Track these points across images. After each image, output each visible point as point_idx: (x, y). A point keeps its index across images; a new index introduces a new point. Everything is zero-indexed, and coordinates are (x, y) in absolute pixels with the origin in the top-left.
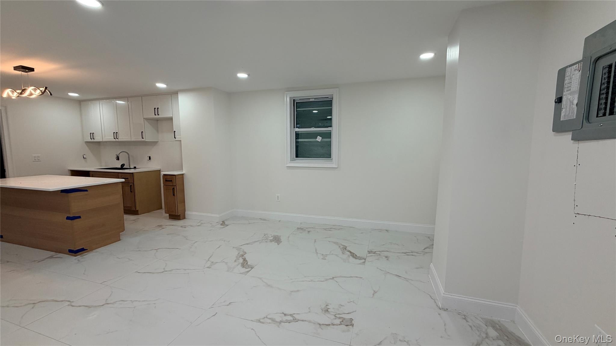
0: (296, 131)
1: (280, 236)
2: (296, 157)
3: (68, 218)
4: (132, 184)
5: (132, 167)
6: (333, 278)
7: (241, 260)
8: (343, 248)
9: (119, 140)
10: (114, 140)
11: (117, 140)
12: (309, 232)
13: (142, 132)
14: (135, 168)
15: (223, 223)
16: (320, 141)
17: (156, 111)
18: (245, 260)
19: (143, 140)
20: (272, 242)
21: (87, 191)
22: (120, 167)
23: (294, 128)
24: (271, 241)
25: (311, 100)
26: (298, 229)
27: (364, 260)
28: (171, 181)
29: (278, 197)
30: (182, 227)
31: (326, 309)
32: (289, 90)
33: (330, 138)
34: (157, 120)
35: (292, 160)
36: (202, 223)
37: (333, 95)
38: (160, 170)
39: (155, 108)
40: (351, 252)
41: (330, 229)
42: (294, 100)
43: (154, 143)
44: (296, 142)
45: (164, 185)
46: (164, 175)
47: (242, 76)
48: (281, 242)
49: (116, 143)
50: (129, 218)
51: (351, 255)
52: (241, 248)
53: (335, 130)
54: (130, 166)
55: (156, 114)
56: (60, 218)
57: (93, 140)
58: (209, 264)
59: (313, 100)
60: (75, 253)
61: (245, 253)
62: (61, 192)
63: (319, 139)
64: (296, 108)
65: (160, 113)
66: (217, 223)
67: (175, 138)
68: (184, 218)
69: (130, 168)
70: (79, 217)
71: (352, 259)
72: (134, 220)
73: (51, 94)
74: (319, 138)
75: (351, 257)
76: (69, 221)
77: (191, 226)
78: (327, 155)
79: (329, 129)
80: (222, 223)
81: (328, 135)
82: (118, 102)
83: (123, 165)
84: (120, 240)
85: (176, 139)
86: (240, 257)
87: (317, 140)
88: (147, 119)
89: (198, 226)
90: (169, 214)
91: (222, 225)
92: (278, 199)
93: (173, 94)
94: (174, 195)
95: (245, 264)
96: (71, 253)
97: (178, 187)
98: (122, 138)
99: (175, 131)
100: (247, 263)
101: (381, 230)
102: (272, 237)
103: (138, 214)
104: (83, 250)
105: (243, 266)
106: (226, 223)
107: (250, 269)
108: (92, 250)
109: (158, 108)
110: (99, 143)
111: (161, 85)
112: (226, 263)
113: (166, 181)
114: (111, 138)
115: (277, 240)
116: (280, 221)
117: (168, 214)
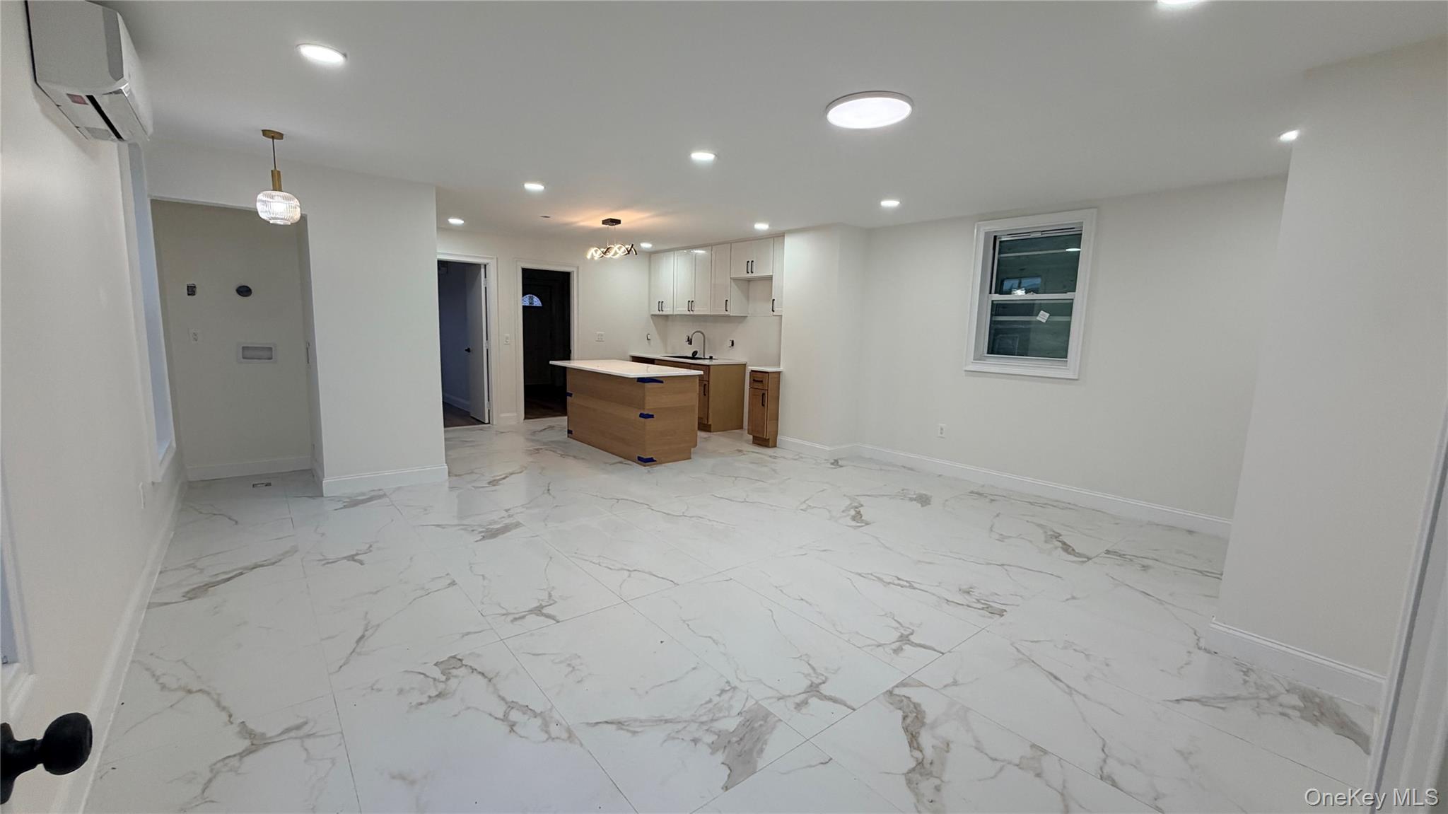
0: (993, 301)
1: (931, 497)
2: (988, 353)
3: (642, 415)
4: (706, 383)
5: (707, 356)
6: (1003, 565)
7: (853, 512)
8: (1051, 535)
9: (695, 313)
10: (688, 313)
11: (691, 313)
12: (993, 500)
13: (727, 300)
14: (711, 358)
15: (835, 463)
16: (1044, 321)
17: (750, 265)
18: (859, 513)
19: (727, 313)
20: (912, 501)
21: (662, 382)
22: (691, 355)
23: (990, 293)
24: (911, 499)
25: (1033, 236)
26: (972, 492)
27: (1086, 560)
28: (762, 381)
29: (942, 429)
30: (770, 456)
31: (967, 590)
32: (984, 218)
33: (1070, 314)
34: (749, 281)
35: (978, 358)
36: (802, 457)
37: (1082, 222)
38: (745, 365)
39: (748, 262)
40: (1064, 543)
41: (1043, 506)
42: (995, 237)
43: (742, 319)
44: (992, 322)
45: (751, 387)
46: (752, 371)
47: (890, 203)
48: (929, 504)
49: (691, 318)
50: (701, 434)
51: (1062, 548)
52: (856, 499)
53: (1079, 298)
54: (704, 356)
55: (750, 271)
56: (634, 415)
57: (661, 313)
58: (804, 506)
59: (1039, 235)
60: (645, 462)
61: (862, 506)
62: (638, 381)
63: (1043, 317)
64: (999, 253)
65: (754, 271)
66: (826, 460)
67: (773, 311)
68: (775, 446)
69: (705, 359)
70: (652, 416)
71: (1060, 551)
72: (705, 438)
73: (636, 254)
74: (1044, 315)
75: (1060, 549)
76: (642, 419)
77: (784, 458)
78: (1060, 352)
79: (1068, 295)
80: (833, 461)
81: (1066, 309)
82: (696, 251)
83: (695, 353)
84: (690, 458)
85: (775, 314)
86: (852, 508)
87: (1038, 318)
88: (735, 280)
89: (795, 460)
90: (754, 436)
91: (832, 464)
92: (941, 433)
93: (777, 237)
94: (763, 405)
95: (858, 517)
96: (639, 462)
97: (770, 393)
98: (699, 310)
99: (774, 300)
100: (861, 517)
101: (1171, 528)
102: (915, 494)
103: (710, 432)
104: (651, 460)
105: (854, 518)
106: (840, 463)
107: (863, 524)
108: (661, 463)
109: (752, 261)
110: (667, 316)
111: (762, 227)
112: (830, 511)
113: (754, 380)
114: (683, 310)
115: (924, 500)
116: (940, 476)
117: (751, 437)
